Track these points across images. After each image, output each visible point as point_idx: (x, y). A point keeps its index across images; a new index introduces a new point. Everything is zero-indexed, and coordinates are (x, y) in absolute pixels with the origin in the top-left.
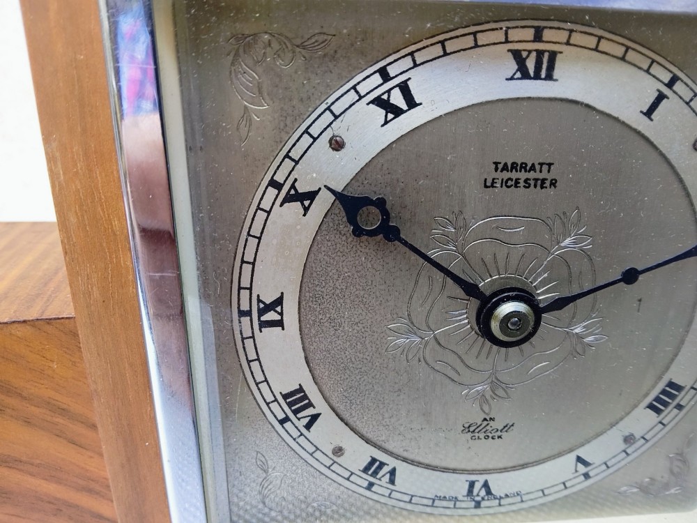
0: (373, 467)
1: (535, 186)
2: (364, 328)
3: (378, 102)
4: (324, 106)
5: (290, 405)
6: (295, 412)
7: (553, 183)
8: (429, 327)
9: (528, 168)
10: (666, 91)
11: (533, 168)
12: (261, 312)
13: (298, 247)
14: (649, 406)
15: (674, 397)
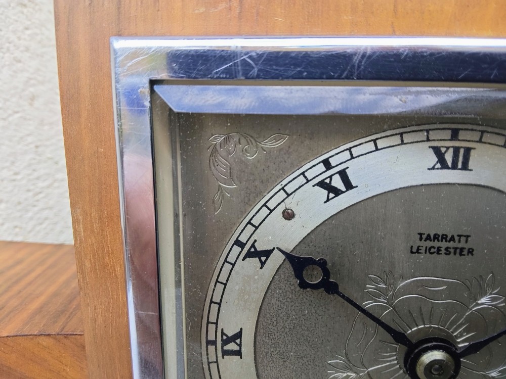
1: (455, 253)
2: (308, 361)
3: (322, 184)
4: (279, 187)
7: (471, 251)
8: (363, 364)
9: (448, 239)
11: (452, 239)
13: (255, 293)
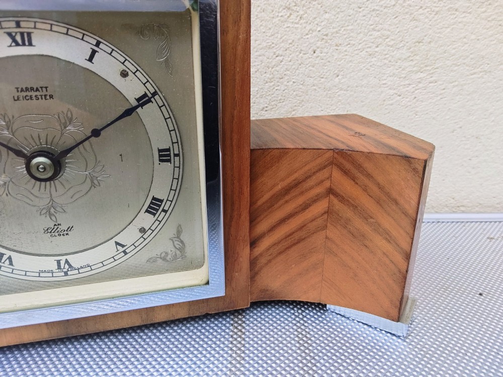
1: (42, 99)
7: (51, 97)
8: (7, 176)
9: (35, 90)
10: (96, 48)
14: (147, 211)
15: (159, 206)
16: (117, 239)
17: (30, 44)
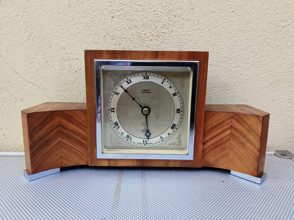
0: (128, 136)
1: (148, 93)
3: (127, 82)
4: (120, 82)
5: (115, 125)
6: (116, 126)
7: (151, 93)
8: (135, 113)
9: (147, 90)
10: (164, 80)
12: (111, 110)
13: (117, 100)
14: (171, 128)
15: (175, 127)
16: (161, 136)
17: (148, 79)
